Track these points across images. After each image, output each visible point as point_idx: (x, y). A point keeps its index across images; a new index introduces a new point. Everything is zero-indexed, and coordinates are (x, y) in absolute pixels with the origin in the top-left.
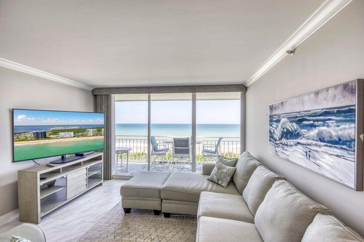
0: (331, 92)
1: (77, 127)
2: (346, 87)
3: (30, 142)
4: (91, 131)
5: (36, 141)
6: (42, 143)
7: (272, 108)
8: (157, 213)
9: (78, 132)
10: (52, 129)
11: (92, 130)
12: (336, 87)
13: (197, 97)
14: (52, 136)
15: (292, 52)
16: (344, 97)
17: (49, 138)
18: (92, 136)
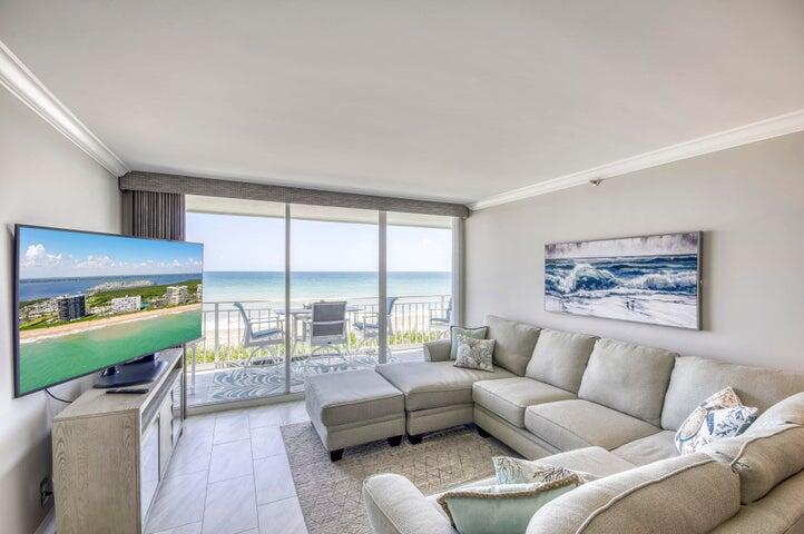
0: (665, 239)
1: (147, 283)
2: (685, 236)
3: (53, 329)
4: (176, 292)
5: (66, 327)
6: (76, 331)
7: (550, 248)
8: (395, 441)
9: (151, 296)
10: (97, 288)
11: (178, 289)
12: (673, 235)
13: (389, 220)
14: (97, 310)
15: (595, 182)
16: (683, 246)
17: (91, 317)
18: (179, 305)
